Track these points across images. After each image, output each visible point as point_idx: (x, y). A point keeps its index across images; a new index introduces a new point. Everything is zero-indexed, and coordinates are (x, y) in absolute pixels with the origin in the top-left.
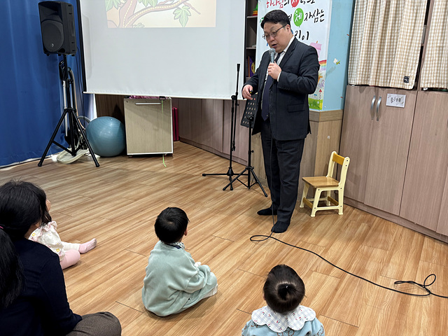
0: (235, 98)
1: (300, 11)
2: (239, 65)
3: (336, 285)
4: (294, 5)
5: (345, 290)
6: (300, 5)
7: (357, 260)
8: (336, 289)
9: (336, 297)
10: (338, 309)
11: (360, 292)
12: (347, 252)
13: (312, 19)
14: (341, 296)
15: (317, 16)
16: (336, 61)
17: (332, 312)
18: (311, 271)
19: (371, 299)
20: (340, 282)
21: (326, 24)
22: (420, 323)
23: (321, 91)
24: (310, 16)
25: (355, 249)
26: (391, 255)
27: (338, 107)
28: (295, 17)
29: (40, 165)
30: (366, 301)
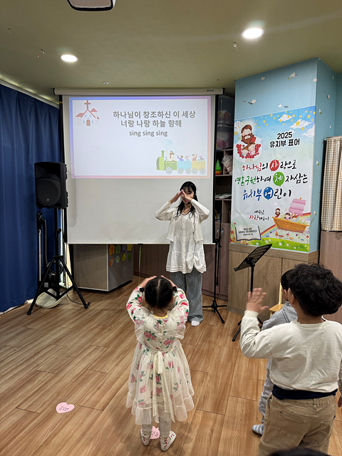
1: (280, 174)
4: (273, 169)
6: (280, 170)
13: (294, 181)
15: (300, 178)
16: (315, 213)
21: (309, 185)
23: (307, 237)
24: (292, 178)
28: (274, 179)
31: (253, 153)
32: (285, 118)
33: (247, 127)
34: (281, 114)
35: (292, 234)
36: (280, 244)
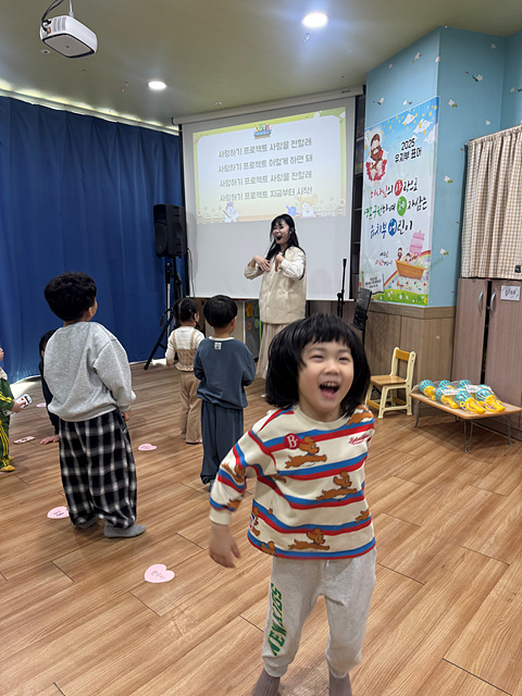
0: (340, 296)
1: (403, 199)
2: (345, 261)
3: (412, 490)
4: (397, 194)
5: (421, 495)
6: (403, 193)
7: (450, 469)
8: (411, 494)
9: (408, 500)
10: (405, 510)
11: (439, 498)
12: (441, 462)
13: (415, 207)
14: (414, 499)
15: (420, 203)
16: (443, 251)
17: (396, 512)
18: (390, 476)
19: (448, 505)
20: (419, 488)
21: (429, 213)
22: (495, 529)
23: (425, 284)
24: (413, 204)
25: (453, 460)
26: (493, 468)
27: (450, 304)
28: (398, 206)
29: (146, 368)
30: (441, 506)
31: (380, 173)
32: (409, 119)
33: (376, 137)
34: (405, 114)
35: (411, 281)
36: (401, 297)
